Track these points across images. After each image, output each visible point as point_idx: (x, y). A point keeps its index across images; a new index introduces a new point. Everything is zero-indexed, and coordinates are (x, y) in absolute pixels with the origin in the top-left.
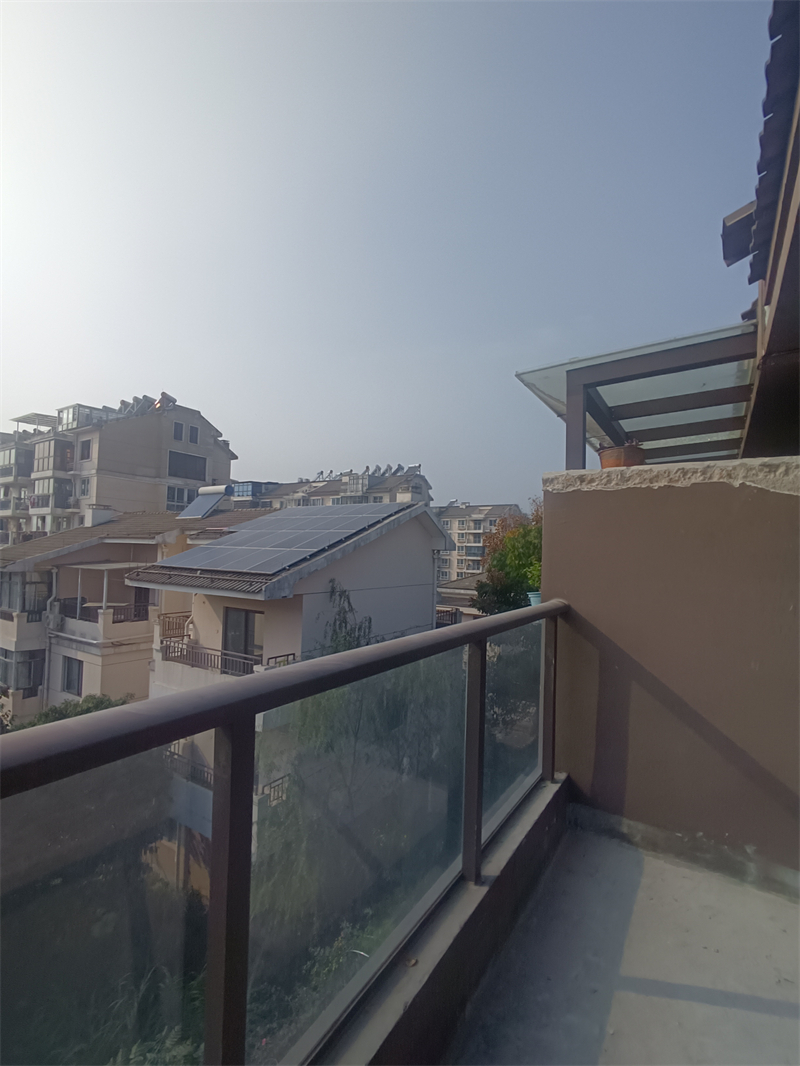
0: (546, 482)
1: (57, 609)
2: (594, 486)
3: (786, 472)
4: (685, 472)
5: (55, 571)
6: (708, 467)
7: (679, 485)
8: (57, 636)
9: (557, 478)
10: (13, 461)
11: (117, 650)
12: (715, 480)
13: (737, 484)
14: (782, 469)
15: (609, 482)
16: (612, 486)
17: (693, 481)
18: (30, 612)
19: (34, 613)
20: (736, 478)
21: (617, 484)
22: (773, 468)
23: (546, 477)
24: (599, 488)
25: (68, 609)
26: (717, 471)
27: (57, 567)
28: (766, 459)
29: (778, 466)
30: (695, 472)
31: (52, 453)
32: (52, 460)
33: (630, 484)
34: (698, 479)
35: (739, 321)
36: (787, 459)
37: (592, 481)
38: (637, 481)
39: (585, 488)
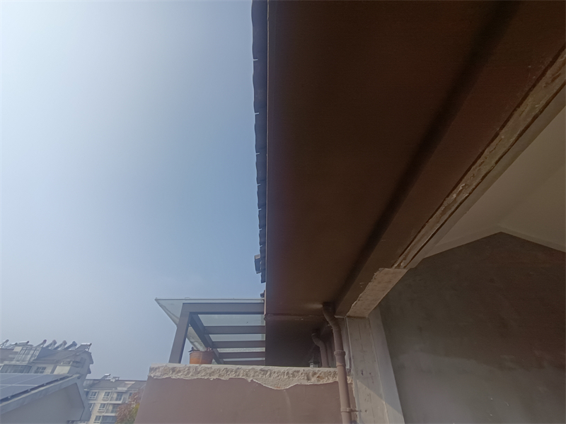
0: (152, 369)
2: (180, 376)
3: (270, 375)
4: (227, 370)
6: (238, 368)
7: (223, 378)
9: (159, 368)
12: (240, 377)
13: (249, 380)
14: (269, 373)
15: (188, 373)
16: (189, 377)
17: (230, 377)
20: (249, 377)
21: (192, 375)
22: (265, 372)
23: (152, 366)
24: (182, 377)
26: (242, 372)
28: (262, 367)
29: (267, 371)
30: (232, 371)
33: (199, 376)
34: (232, 376)
35: (260, 297)
36: (270, 367)
37: (179, 371)
38: (203, 374)
39: (174, 376)
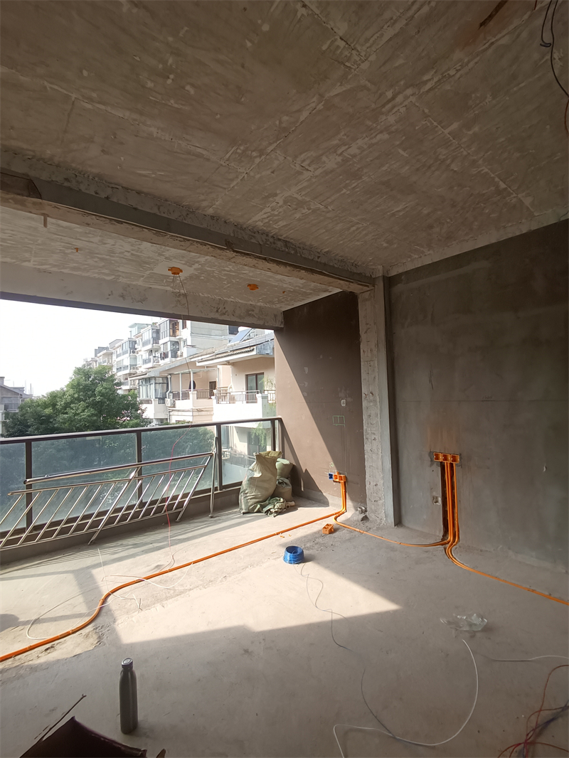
1: (171, 397)
5: (169, 377)
8: (173, 410)
10: (151, 336)
11: (200, 413)
18: (159, 399)
19: (162, 400)
25: (176, 396)
27: (170, 374)
31: (168, 328)
32: (168, 331)
